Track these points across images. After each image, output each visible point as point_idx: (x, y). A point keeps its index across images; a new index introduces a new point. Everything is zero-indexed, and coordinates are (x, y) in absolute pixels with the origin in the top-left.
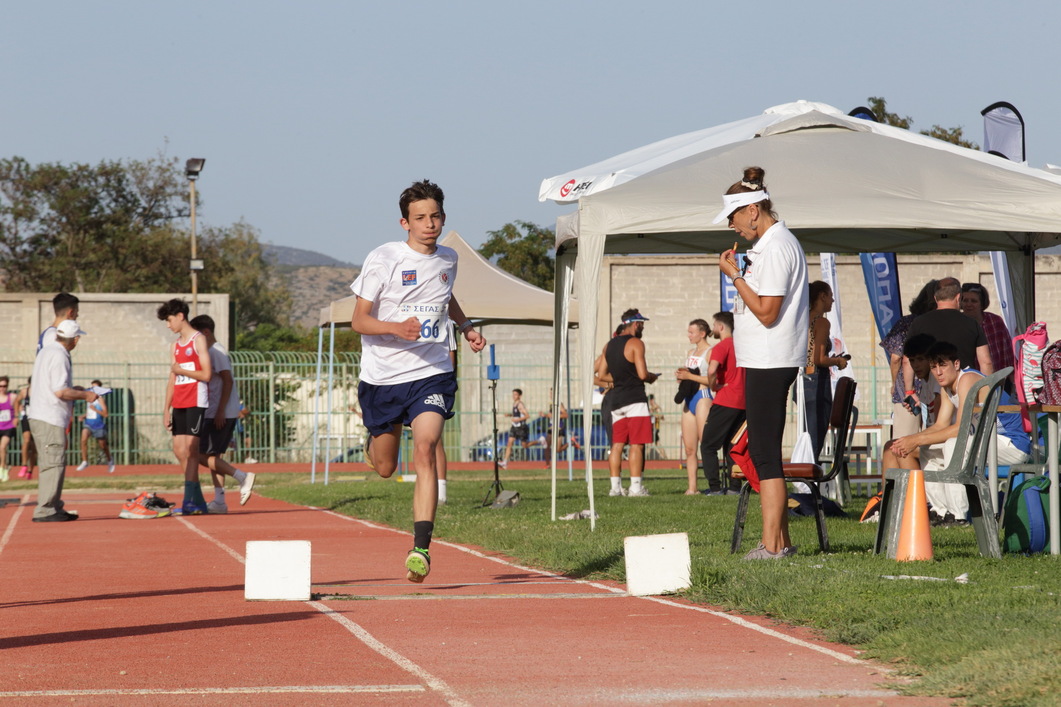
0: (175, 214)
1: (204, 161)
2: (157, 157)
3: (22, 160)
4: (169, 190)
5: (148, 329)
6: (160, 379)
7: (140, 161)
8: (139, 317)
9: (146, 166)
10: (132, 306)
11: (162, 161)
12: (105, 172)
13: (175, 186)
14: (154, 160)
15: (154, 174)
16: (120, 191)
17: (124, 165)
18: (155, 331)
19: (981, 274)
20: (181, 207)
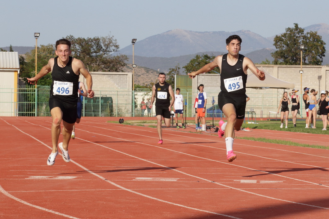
0: (112, 51)
1: (136, 39)
2: (108, 36)
3: (73, 36)
4: (111, 44)
5: (111, 81)
6: (114, 95)
7: (104, 37)
8: (109, 78)
9: (105, 38)
10: (108, 75)
11: (110, 37)
12: (95, 39)
13: (113, 43)
14: (107, 37)
15: (107, 40)
16: (98, 44)
17: (100, 38)
18: (113, 82)
19: (326, 70)
20: (114, 49)
